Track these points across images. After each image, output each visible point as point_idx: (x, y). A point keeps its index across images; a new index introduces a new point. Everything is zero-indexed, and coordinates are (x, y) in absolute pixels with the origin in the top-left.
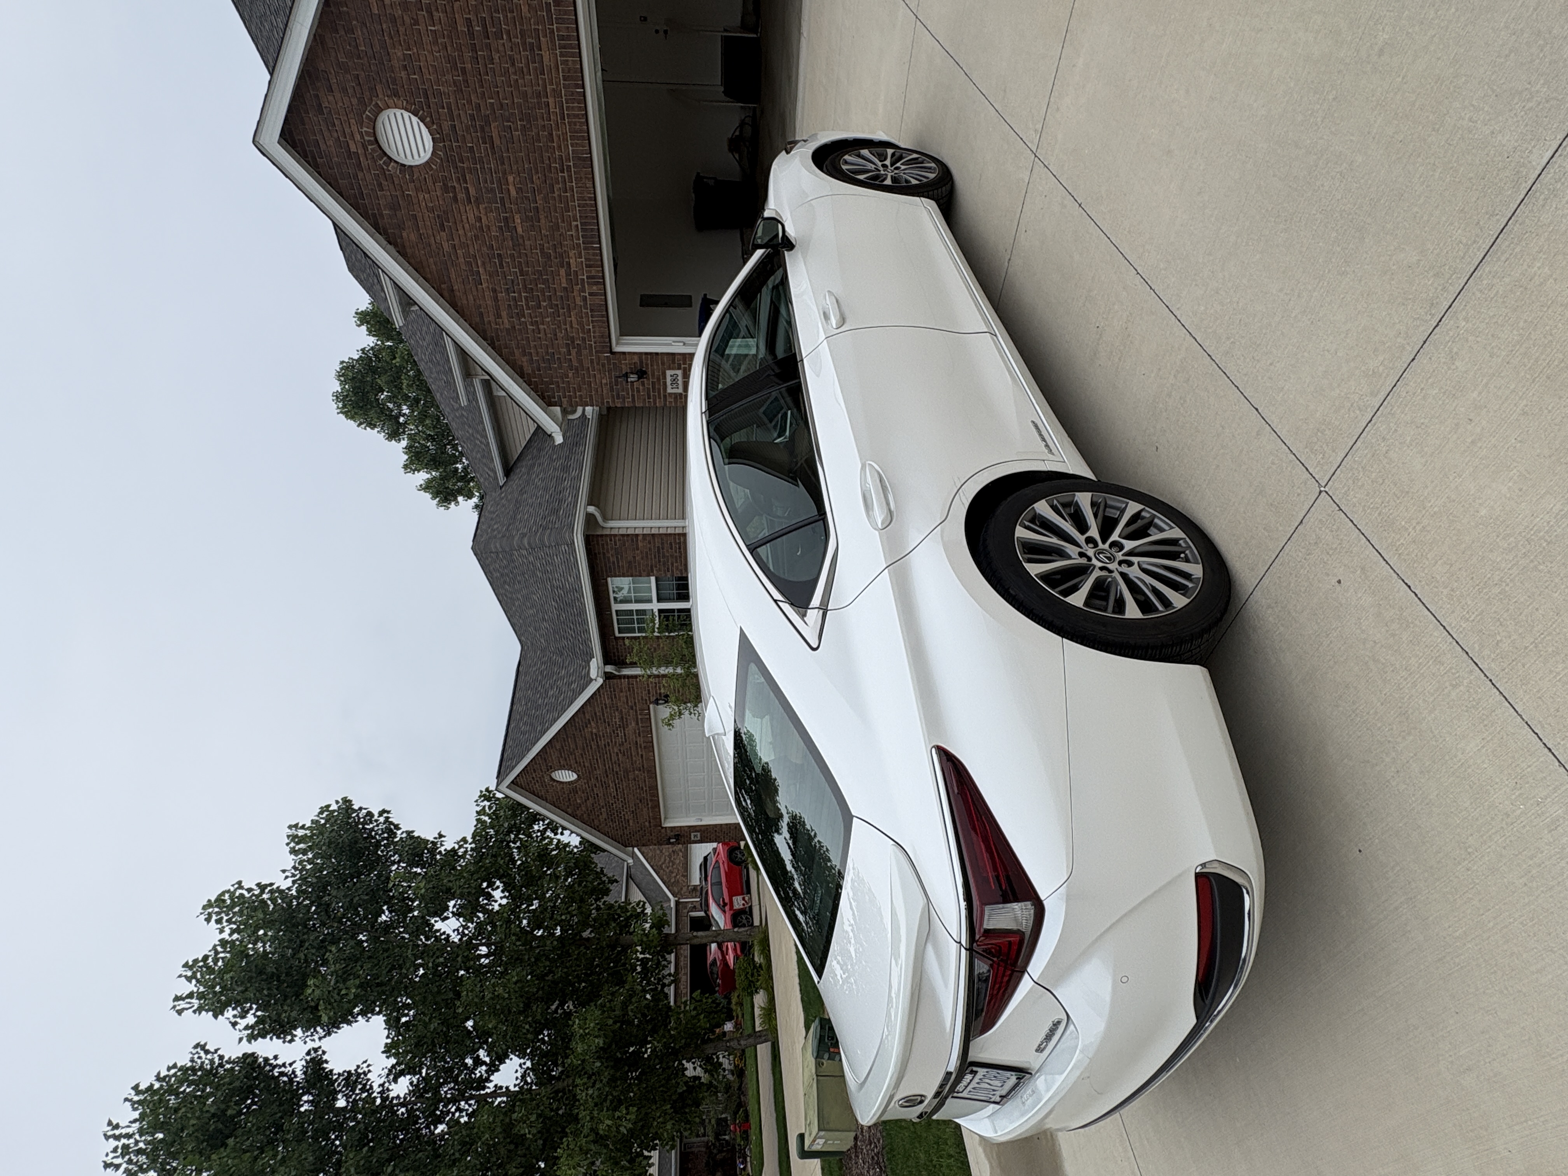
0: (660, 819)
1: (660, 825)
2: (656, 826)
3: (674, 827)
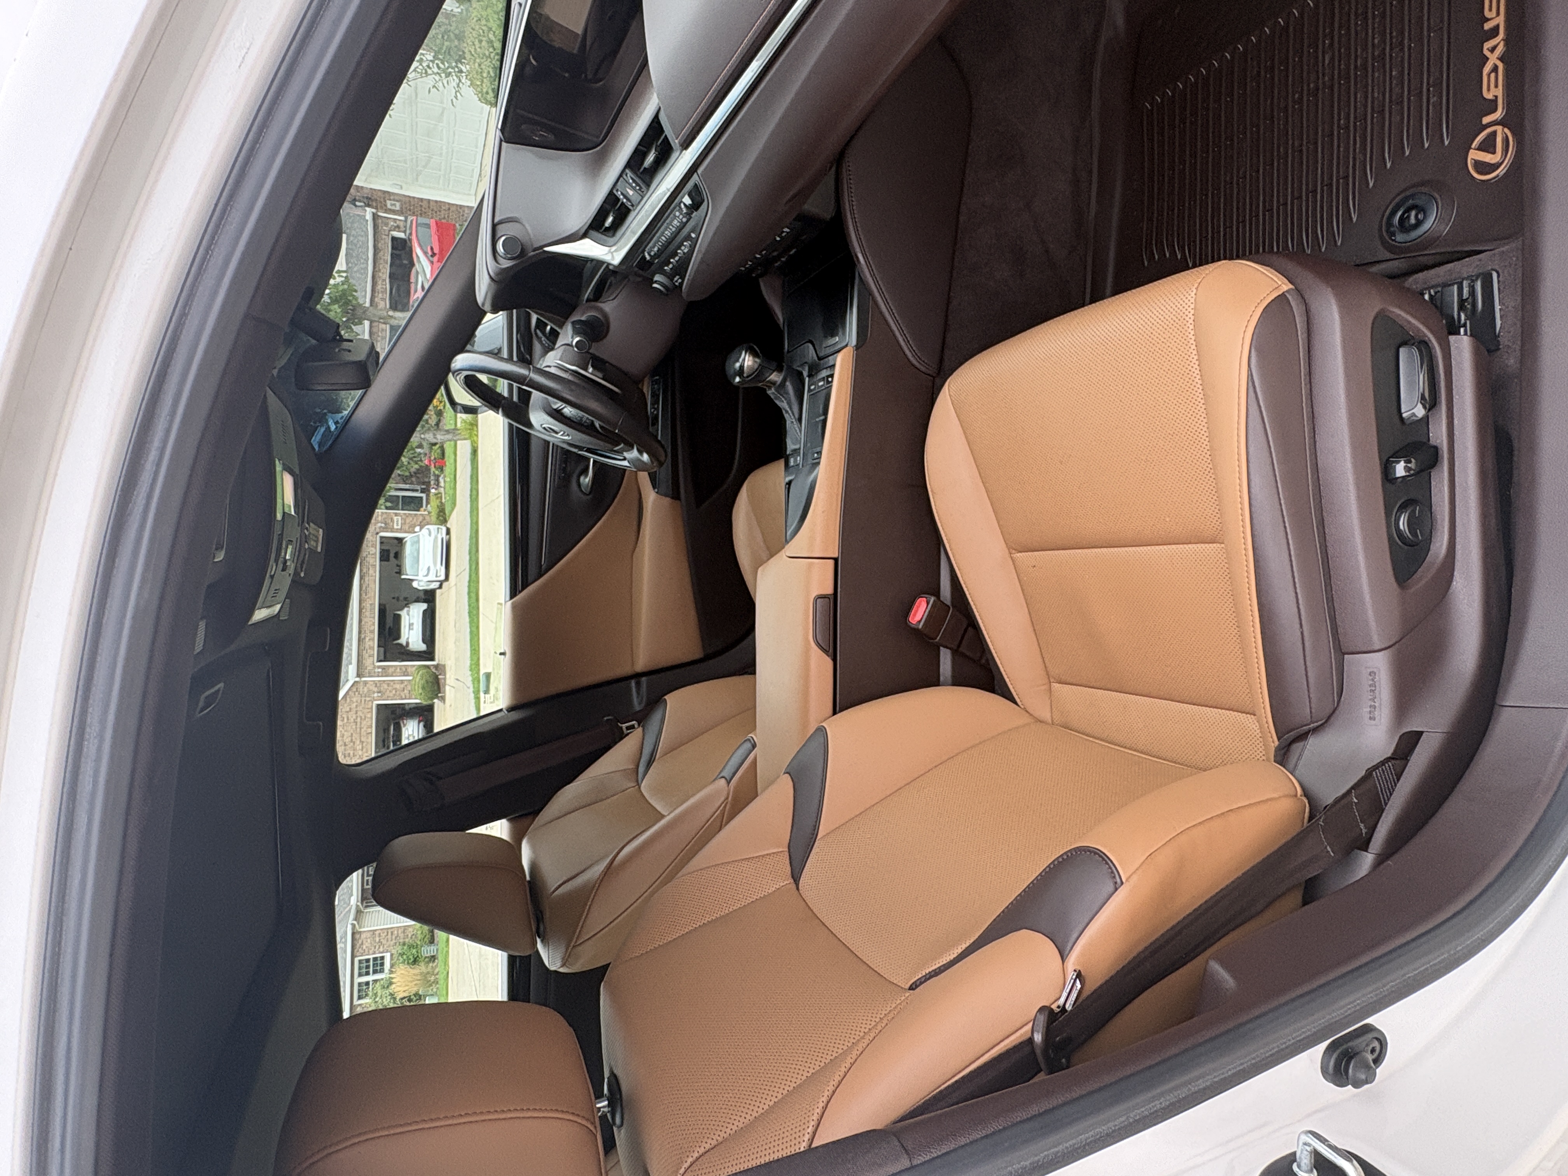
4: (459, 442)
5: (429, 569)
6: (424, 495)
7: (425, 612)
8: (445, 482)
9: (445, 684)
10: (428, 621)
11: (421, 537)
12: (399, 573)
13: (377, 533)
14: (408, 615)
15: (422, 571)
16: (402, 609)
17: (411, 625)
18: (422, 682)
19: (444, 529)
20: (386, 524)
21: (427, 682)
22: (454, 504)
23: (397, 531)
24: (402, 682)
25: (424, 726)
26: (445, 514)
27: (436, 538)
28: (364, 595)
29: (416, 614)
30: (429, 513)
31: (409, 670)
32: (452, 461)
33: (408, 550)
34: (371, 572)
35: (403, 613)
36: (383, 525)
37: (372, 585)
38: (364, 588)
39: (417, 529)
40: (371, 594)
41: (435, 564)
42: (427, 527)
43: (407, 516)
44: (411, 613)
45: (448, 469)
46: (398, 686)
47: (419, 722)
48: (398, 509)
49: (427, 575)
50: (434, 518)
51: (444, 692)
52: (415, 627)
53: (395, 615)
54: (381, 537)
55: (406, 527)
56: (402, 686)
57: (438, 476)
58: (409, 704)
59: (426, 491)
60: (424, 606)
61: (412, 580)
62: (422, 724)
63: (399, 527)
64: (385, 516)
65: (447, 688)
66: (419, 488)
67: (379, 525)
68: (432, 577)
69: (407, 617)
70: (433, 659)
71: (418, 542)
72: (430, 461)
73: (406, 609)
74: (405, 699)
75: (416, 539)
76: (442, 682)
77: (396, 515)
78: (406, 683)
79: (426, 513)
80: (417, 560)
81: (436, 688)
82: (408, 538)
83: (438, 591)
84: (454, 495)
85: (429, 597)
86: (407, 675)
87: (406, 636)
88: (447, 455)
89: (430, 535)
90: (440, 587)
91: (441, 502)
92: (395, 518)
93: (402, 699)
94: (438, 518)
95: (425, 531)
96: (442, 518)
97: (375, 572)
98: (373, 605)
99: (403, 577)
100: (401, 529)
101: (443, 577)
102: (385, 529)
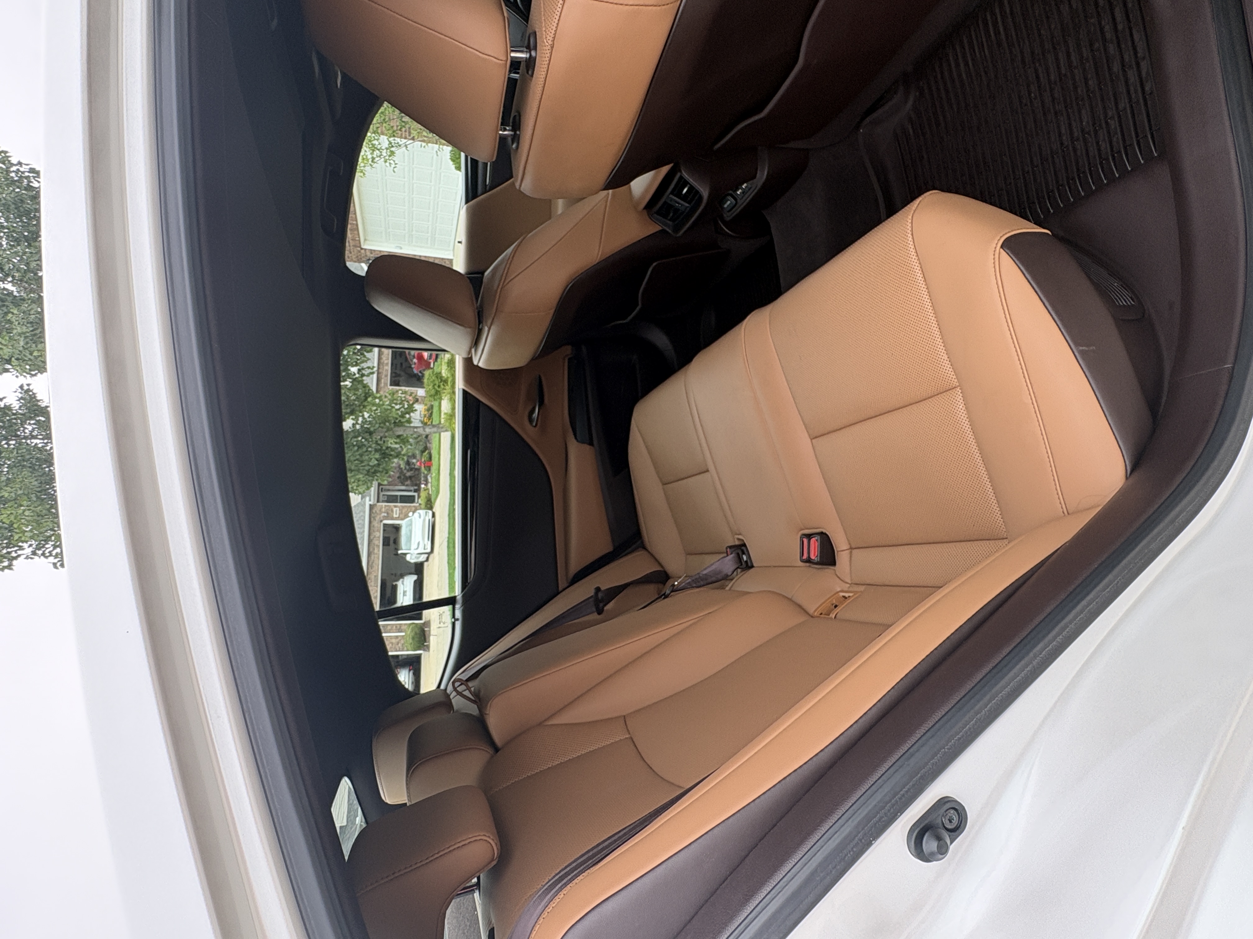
0: (359, 241)
1: (360, 247)
2: (355, 246)
3: (374, 251)
4: (442, 434)
5: (419, 544)
6: (416, 494)
7: (415, 582)
8: (431, 479)
9: (429, 635)
10: (418, 589)
11: (413, 520)
12: (397, 549)
13: (381, 521)
14: (403, 584)
15: (414, 546)
16: (398, 580)
17: (405, 592)
18: (413, 634)
19: (430, 512)
20: (388, 513)
21: (416, 634)
22: (438, 492)
23: (396, 519)
24: (397, 637)
25: (414, 674)
26: (431, 502)
27: (424, 520)
28: (370, 568)
29: (408, 584)
30: (420, 504)
31: (403, 627)
32: (437, 459)
33: (404, 532)
34: (376, 551)
35: (399, 583)
36: (386, 515)
37: (376, 562)
38: (370, 563)
39: (411, 514)
40: (375, 568)
41: (423, 539)
42: (418, 511)
43: (403, 507)
44: (405, 583)
45: (434, 468)
46: (394, 641)
47: (410, 670)
48: (397, 502)
49: (417, 549)
50: (423, 506)
51: (429, 642)
52: (408, 593)
53: (393, 585)
54: (385, 525)
55: (402, 516)
56: (397, 640)
57: (427, 475)
58: (402, 655)
59: (418, 490)
60: (415, 577)
61: (405, 554)
62: (411, 672)
63: (397, 516)
64: (387, 508)
65: (432, 638)
66: (412, 488)
67: (383, 514)
68: (421, 550)
69: (402, 585)
70: (420, 619)
71: (411, 525)
72: (421, 464)
73: (401, 580)
74: (399, 651)
75: (409, 523)
76: (427, 634)
77: (395, 506)
78: (400, 638)
79: (418, 505)
80: (409, 539)
81: (423, 638)
82: (403, 523)
83: (426, 564)
84: (438, 485)
85: (418, 569)
86: (401, 632)
87: (401, 601)
88: (433, 458)
89: (420, 517)
90: (427, 560)
91: (428, 494)
92: (395, 509)
93: (396, 651)
94: (426, 506)
95: (416, 514)
96: (429, 505)
97: (379, 551)
98: (376, 577)
99: (400, 552)
100: (399, 517)
101: (429, 550)
102: (386, 518)
